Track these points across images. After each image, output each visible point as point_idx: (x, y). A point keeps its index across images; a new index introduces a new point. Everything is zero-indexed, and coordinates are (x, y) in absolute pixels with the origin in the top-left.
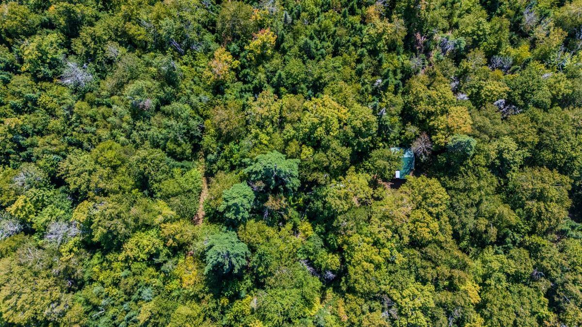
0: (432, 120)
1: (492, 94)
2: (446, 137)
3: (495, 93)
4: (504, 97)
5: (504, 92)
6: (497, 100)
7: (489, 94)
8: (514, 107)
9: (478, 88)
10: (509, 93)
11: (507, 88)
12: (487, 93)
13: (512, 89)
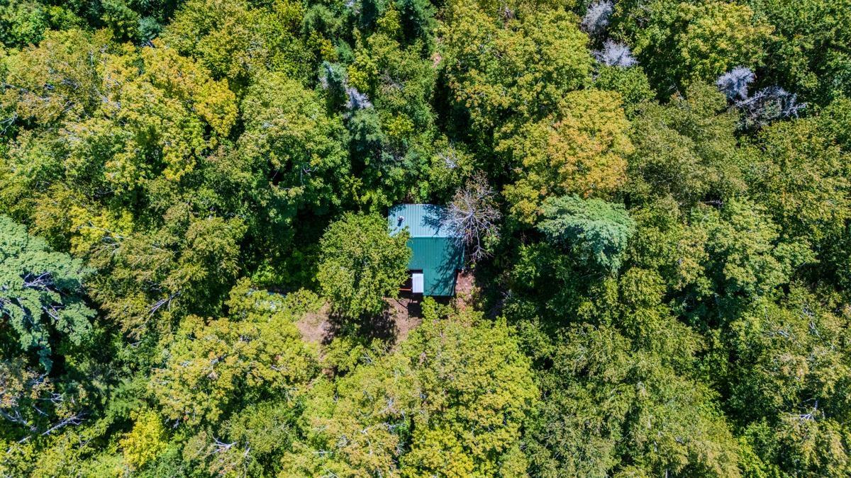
0: (506, 136)
1: (714, 47)
2: (542, 198)
3: (723, 46)
4: (753, 59)
5: (755, 42)
6: (729, 70)
7: (704, 48)
8: (782, 92)
9: (672, 26)
10: (771, 47)
11: (767, 30)
12: (700, 42)
13: (785, 32)
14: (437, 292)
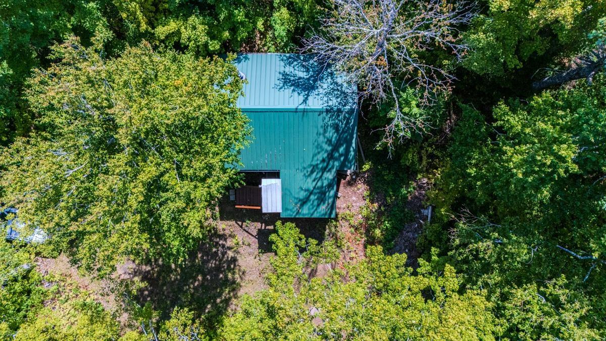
14: (306, 212)
